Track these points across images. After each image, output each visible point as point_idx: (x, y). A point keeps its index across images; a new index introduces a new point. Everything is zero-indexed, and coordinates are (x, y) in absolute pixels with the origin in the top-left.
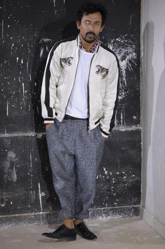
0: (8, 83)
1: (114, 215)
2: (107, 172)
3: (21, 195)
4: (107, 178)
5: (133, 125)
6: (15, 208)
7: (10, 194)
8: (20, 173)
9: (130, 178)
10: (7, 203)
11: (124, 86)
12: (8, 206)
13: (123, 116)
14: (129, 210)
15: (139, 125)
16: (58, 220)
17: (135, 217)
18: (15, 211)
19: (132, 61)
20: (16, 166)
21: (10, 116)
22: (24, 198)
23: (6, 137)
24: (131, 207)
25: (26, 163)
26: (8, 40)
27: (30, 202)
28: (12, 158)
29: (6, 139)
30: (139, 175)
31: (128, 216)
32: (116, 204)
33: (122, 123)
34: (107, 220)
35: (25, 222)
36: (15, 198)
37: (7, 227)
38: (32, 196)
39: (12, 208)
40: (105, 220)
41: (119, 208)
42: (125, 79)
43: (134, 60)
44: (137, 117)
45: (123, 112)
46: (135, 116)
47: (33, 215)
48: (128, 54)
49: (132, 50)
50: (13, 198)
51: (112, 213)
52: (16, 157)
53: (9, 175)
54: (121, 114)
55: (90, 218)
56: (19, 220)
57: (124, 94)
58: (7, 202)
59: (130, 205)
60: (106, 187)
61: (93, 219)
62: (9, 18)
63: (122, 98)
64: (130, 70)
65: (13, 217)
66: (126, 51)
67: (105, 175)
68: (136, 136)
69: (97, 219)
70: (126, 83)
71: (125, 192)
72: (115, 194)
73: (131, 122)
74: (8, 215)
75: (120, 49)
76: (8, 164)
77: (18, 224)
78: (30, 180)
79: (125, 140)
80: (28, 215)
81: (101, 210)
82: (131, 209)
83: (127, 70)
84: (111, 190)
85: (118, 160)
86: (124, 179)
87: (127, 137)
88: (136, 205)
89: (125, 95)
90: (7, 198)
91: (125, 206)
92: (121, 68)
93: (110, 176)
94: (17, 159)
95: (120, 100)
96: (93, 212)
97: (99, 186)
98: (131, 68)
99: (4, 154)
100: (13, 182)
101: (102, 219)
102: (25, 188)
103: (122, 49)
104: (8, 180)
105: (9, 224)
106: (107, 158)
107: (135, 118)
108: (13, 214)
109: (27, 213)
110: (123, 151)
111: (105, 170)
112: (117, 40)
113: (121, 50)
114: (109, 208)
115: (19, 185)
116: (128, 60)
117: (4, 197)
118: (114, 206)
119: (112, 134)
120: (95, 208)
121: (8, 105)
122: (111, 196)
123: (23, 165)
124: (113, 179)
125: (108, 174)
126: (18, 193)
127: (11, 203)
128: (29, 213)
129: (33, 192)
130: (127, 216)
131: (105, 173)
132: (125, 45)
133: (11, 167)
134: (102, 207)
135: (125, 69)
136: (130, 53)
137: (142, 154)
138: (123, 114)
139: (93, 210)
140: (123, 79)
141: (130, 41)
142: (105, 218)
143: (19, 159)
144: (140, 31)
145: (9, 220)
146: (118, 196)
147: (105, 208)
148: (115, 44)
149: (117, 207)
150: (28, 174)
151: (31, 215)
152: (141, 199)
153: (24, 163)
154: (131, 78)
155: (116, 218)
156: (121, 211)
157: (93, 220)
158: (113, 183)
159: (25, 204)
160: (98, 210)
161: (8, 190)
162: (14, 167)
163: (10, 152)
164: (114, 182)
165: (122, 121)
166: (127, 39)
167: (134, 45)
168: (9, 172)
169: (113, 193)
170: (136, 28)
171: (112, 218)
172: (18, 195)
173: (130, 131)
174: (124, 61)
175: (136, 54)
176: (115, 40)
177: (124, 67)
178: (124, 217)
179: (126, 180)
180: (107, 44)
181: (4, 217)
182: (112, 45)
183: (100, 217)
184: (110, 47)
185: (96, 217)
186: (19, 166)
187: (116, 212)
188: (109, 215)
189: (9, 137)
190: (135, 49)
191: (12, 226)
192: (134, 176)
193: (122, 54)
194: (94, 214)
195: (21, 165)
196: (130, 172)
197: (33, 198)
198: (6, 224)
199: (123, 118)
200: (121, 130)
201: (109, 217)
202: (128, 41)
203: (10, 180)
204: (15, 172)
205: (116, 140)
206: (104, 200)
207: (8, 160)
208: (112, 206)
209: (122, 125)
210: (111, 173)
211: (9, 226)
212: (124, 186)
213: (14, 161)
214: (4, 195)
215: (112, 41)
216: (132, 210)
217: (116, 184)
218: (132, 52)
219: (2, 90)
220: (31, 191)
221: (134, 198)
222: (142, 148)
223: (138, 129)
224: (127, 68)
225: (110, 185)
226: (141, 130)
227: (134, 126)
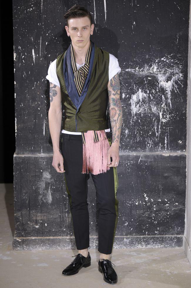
0: (45, 101)
1: (154, 244)
2: (148, 198)
3: (56, 217)
4: (148, 205)
5: (178, 150)
6: (50, 230)
7: (45, 215)
8: (55, 194)
9: (173, 206)
10: (42, 225)
11: (169, 108)
12: (43, 228)
13: (167, 140)
14: (171, 239)
15: (184, 150)
16: (94, 245)
17: (177, 248)
18: (50, 233)
19: (179, 82)
20: (51, 187)
21: (46, 136)
22: (59, 220)
23: (42, 157)
24: (173, 237)
25: (61, 185)
26: (46, 57)
27: (65, 225)
28: (47, 179)
29: (42, 159)
30: (183, 203)
31: (170, 246)
32: (157, 232)
33: (166, 148)
34: (146, 249)
35: (59, 246)
36: (50, 220)
37: (40, 249)
38: (67, 219)
39: (46, 230)
40: (144, 248)
41: (160, 237)
42: (170, 101)
43: (181, 81)
44: (182, 142)
45: (167, 136)
46: (181, 141)
47: (68, 239)
48: (174, 75)
49: (179, 71)
50: (48, 220)
51: (152, 242)
52: (51, 178)
53: (43, 196)
54: (166, 138)
55: (128, 246)
56: (53, 243)
57: (168, 117)
58: (41, 223)
59: (172, 234)
60: (147, 214)
61: (131, 246)
62: (47, 35)
63: (166, 121)
64: (176, 92)
65: (47, 239)
66: (172, 71)
67: (145, 201)
68: (181, 162)
69: (136, 248)
70: (171, 105)
71: (167, 221)
72: (156, 222)
73: (175, 147)
74: (42, 237)
75: (165, 69)
76: (43, 185)
77: (52, 247)
78: (66, 202)
79: (168, 166)
80: (63, 238)
81: (140, 238)
82: (173, 239)
83: (172, 92)
84: (152, 218)
85: (160, 186)
86: (166, 207)
87: (170, 163)
88: (179, 235)
89: (170, 118)
90: (42, 220)
91: (166, 236)
92: (167, 89)
93: (151, 203)
94: (53, 180)
95: (164, 123)
96: (131, 239)
97: (139, 212)
98: (177, 90)
99: (39, 174)
100: (48, 204)
101: (141, 247)
102: (60, 210)
103: (168, 70)
104: (43, 201)
105: (43, 246)
106: (148, 183)
107: (181, 142)
108: (48, 236)
109: (62, 236)
110: (166, 178)
111: (145, 196)
112: (162, 59)
113: (166, 71)
114: (150, 236)
115: (54, 207)
116: (174, 82)
117: (38, 218)
118: (155, 234)
119: (153, 159)
120: (134, 236)
121: (44, 124)
122: (151, 224)
123: (59, 186)
124: (155, 206)
125: (149, 201)
126: (53, 215)
127: (46, 225)
128: (64, 236)
129: (68, 215)
130: (168, 246)
131: (146, 199)
132: (170, 65)
133: (46, 188)
134: (142, 235)
135: (171, 91)
136: (176, 74)
137: (186, 181)
138: (167, 138)
139: (131, 238)
140: (167, 101)
141: (176, 61)
142: (144, 247)
143: (54, 180)
144: (188, 50)
145: (43, 242)
146: (159, 224)
147: (145, 236)
148: (160, 64)
149: (158, 236)
150: (64, 196)
151: (65, 239)
152: (184, 229)
153: (60, 184)
154: (177, 100)
155: (156, 247)
156: (162, 240)
157: (131, 248)
158: (154, 211)
159: (60, 226)
160: (137, 238)
161: (43, 212)
162: (50, 188)
163: (45, 172)
164: (155, 209)
165: (166, 145)
166: (174, 59)
167: (181, 65)
168: (44, 193)
169: (154, 221)
170: (184, 47)
171: (152, 247)
172: (53, 217)
173: (173, 156)
174: (169, 82)
175: (183, 75)
176: (161, 60)
177: (169, 88)
178: (165, 247)
179: (168, 208)
180: (151, 63)
181: (38, 239)
182: (157, 65)
183: (140, 245)
184: (154, 67)
185: (135, 245)
186: (54, 187)
187: (157, 242)
188: (149, 244)
189: (44, 157)
190: (182, 70)
191: (46, 248)
192: (177, 204)
193: (167, 74)
194: (133, 241)
195: (56, 187)
196: (172, 200)
197: (69, 221)
198: (40, 246)
199: (168, 143)
200: (164, 155)
201: (149, 246)
202: (174, 61)
203: (44, 201)
204: (50, 193)
205: (159, 165)
206: (144, 228)
207: (43, 181)
208: (152, 235)
209: (166, 149)
210: (152, 200)
211: (43, 248)
212: (166, 214)
213: (49, 182)
214: (38, 216)
215: (157, 60)
216: (175, 240)
217: (157, 212)
218: (178, 72)
219: (39, 109)
220: (67, 214)
221: (177, 227)
222: (187, 175)
223: (183, 155)
224: (173, 89)
225: (151, 212)
226: (186, 156)
227: (180, 151)
